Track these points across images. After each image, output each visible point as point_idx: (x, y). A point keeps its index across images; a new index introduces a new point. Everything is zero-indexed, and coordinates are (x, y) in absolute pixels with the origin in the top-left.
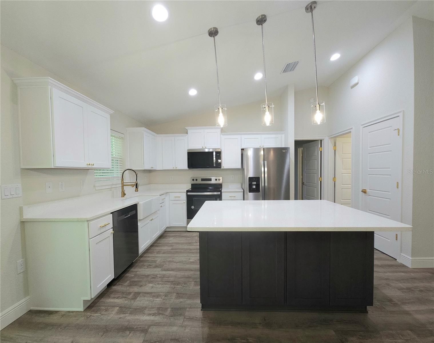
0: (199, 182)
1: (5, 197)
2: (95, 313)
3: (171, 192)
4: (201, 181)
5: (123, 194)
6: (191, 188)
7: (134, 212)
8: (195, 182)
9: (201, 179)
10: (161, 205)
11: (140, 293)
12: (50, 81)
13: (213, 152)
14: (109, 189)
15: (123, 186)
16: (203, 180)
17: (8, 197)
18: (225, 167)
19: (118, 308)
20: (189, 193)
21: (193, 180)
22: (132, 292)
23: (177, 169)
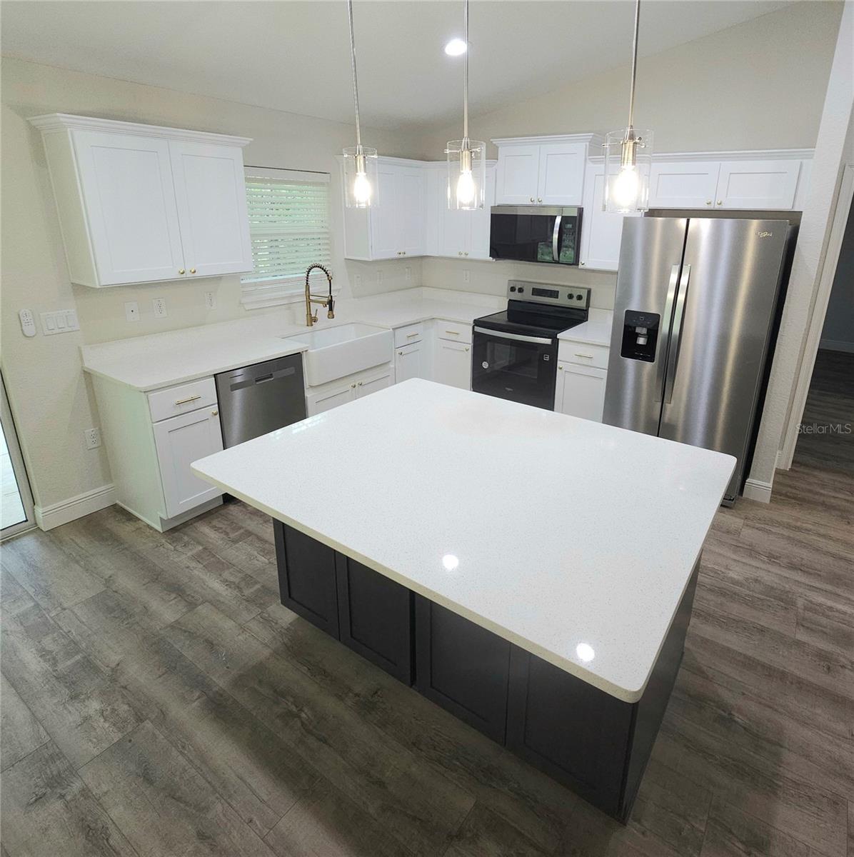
0: (527, 296)
1: (50, 332)
2: (170, 544)
3: (440, 319)
4: (533, 294)
5: (309, 318)
6: (506, 309)
7: (290, 371)
8: (516, 296)
9: (533, 289)
10: (399, 351)
11: (253, 534)
12: (61, 119)
13: (556, 216)
14: (283, 307)
15: (309, 302)
16: (537, 292)
17: (54, 332)
18: (588, 266)
19: (201, 548)
20: (478, 329)
21: (513, 289)
22: (243, 528)
23: (469, 257)
